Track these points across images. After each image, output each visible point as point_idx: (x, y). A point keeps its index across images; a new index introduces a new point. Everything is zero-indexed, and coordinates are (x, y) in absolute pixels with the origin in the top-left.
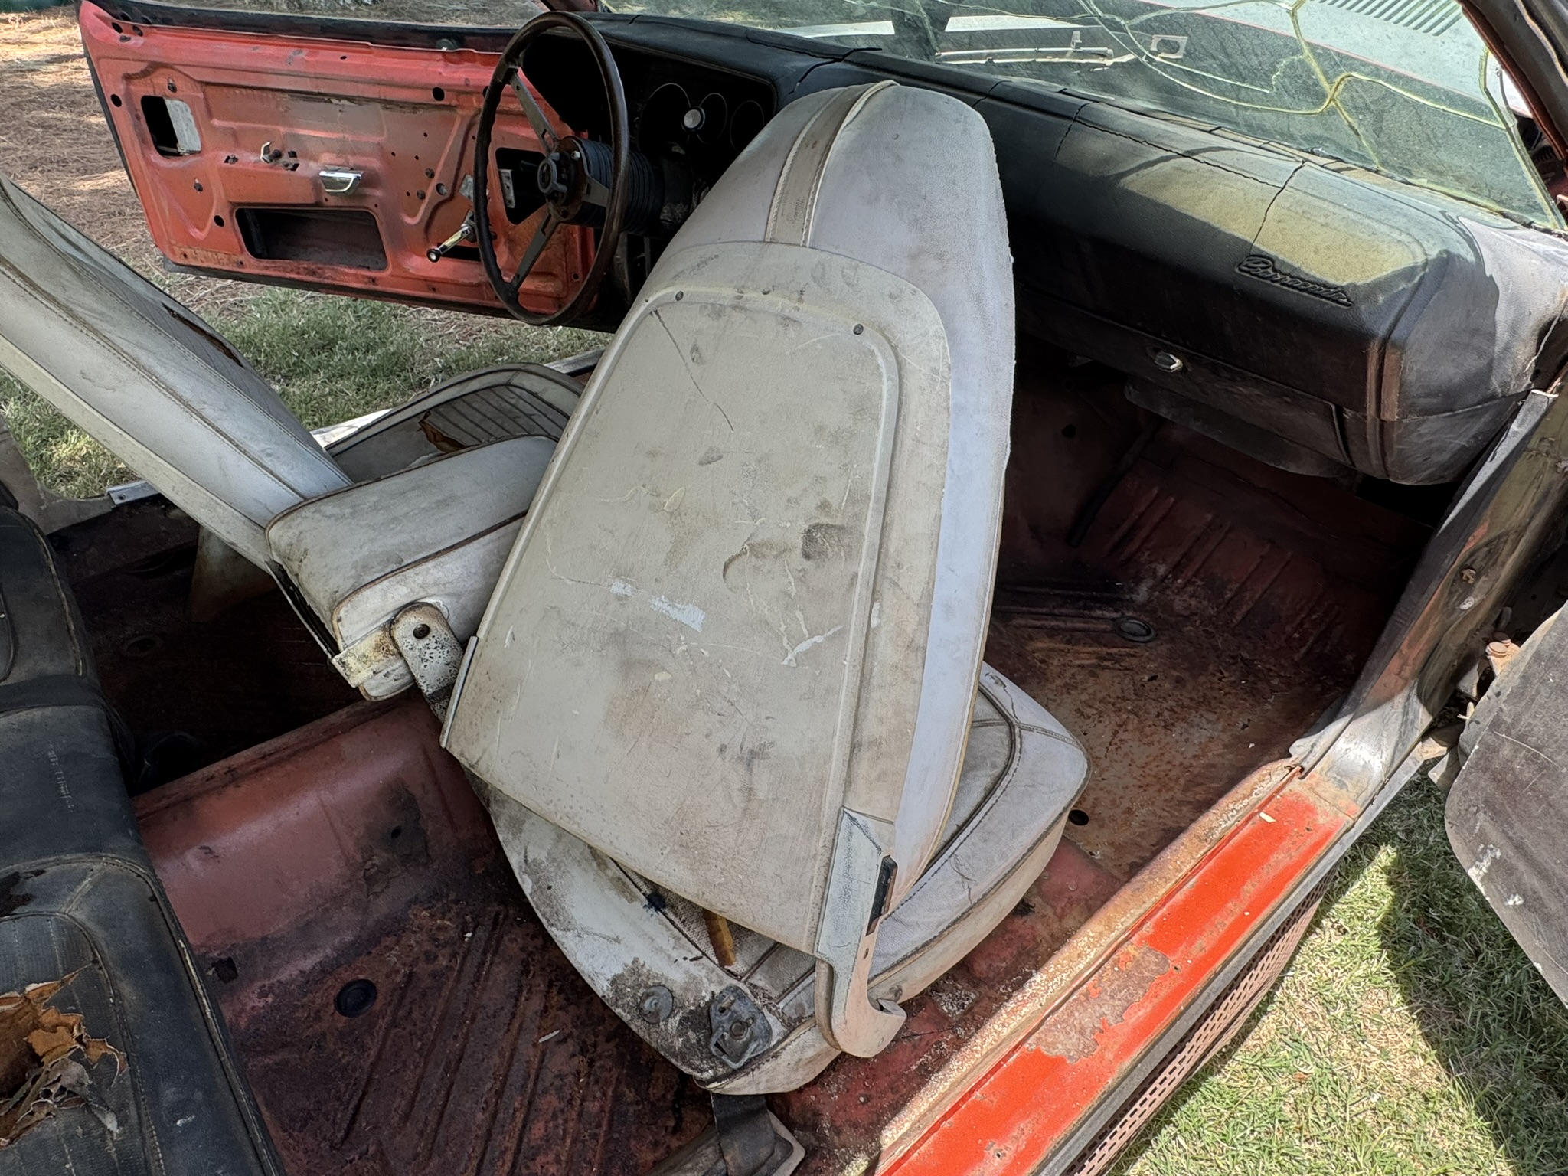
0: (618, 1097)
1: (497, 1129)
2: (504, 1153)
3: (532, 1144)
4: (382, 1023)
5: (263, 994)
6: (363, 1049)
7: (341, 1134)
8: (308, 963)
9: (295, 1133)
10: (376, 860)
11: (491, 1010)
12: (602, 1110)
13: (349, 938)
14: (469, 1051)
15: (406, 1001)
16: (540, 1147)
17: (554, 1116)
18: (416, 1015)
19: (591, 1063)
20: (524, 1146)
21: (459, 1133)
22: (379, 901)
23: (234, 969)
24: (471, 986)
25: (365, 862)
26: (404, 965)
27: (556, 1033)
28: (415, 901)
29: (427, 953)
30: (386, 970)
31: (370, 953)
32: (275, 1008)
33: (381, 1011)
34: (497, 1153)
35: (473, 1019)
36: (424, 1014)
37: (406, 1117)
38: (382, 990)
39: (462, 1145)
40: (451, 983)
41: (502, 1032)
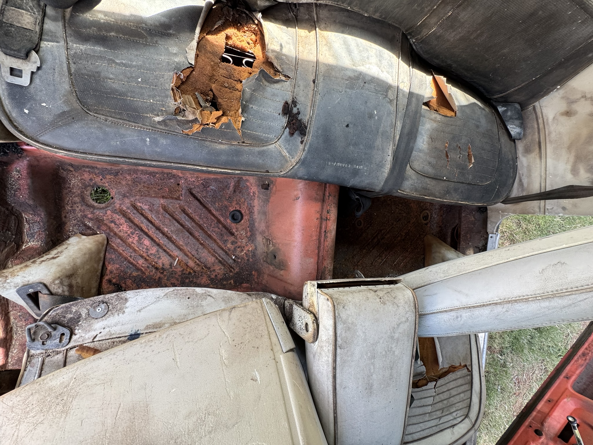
0: (138, 269)
1: (157, 232)
2: (148, 230)
3: (144, 239)
4: (222, 219)
5: (254, 193)
6: (217, 210)
7: (194, 192)
8: (256, 209)
9: (202, 181)
10: (271, 245)
11: (200, 251)
12: (137, 263)
13: (256, 224)
14: (190, 237)
15: (224, 229)
16: (141, 240)
17: (147, 249)
18: (216, 229)
19: (157, 269)
20: (145, 236)
21: (165, 221)
22: (261, 239)
23: (265, 189)
24: (213, 249)
25: (272, 242)
26: (238, 235)
27: (175, 264)
28: (256, 249)
29: (236, 243)
30: (240, 229)
31: (248, 227)
32: (249, 194)
33: (226, 221)
34: (149, 228)
35: (202, 244)
36: (214, 232)
37: (184, 211)
38: (233, 225)
39: (160, 221)
40: (220, 244)
41: (189, 249)
